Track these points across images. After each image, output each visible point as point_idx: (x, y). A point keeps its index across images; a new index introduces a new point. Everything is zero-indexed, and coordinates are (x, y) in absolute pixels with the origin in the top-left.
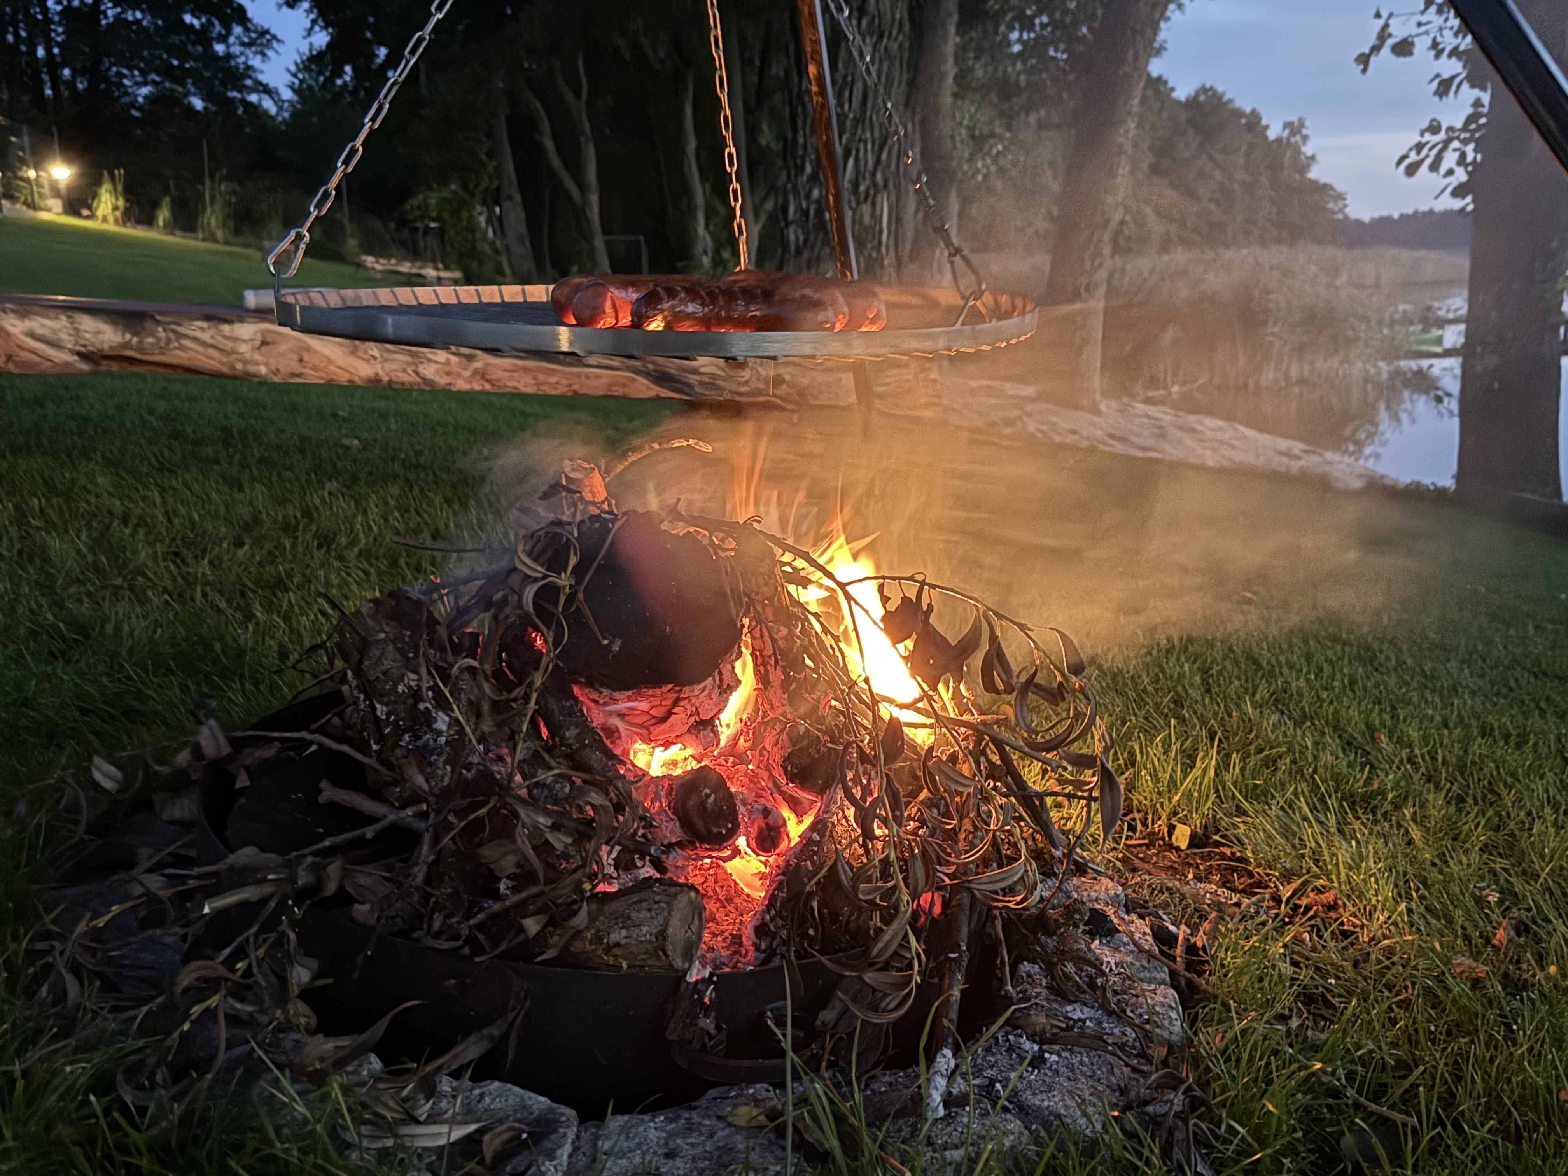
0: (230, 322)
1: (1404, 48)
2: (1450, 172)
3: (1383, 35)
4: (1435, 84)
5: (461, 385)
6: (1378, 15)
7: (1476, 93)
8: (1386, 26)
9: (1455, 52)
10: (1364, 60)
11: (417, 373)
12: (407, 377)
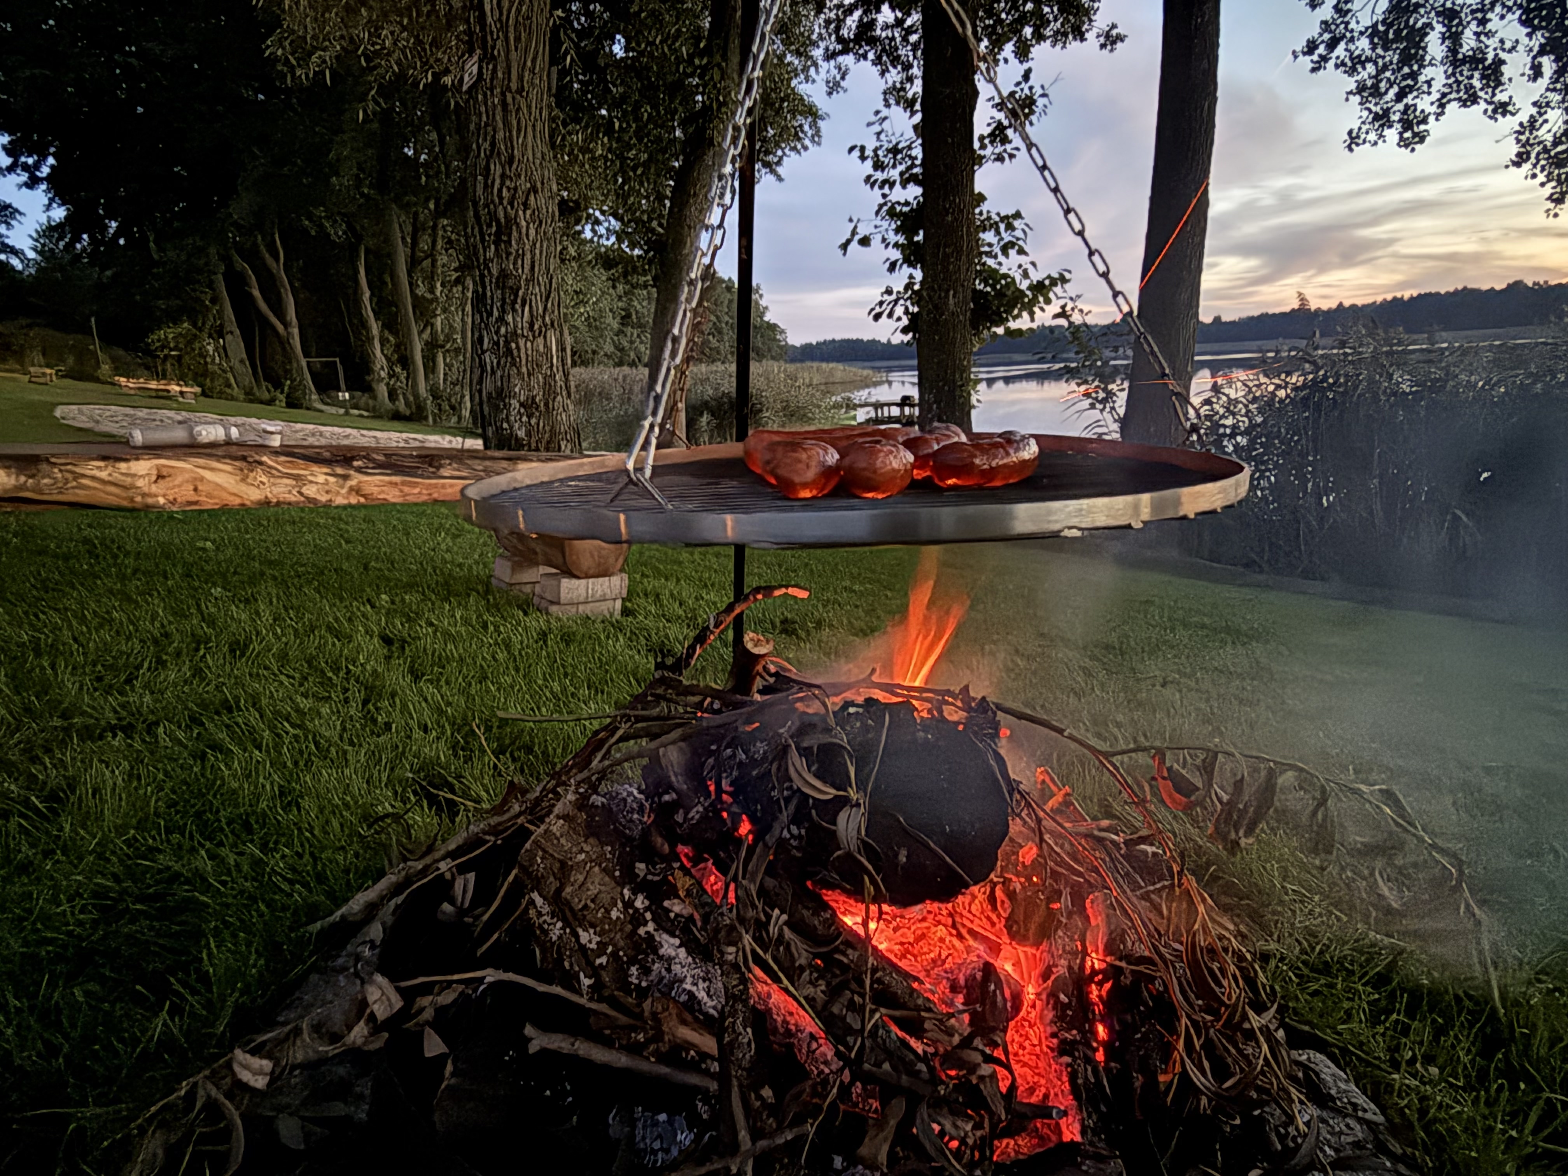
0: (126, 460)
1: (865, 242)
2: (899, 319)
3: (854, 233)
4: (887, 264)
5: (340, 501)
6: (851, 220)
7: (911, 270)
8: (855, 227)
9: (896, 245)
10: (845, 247)
11: (301, 493)
12: (294, 497)
